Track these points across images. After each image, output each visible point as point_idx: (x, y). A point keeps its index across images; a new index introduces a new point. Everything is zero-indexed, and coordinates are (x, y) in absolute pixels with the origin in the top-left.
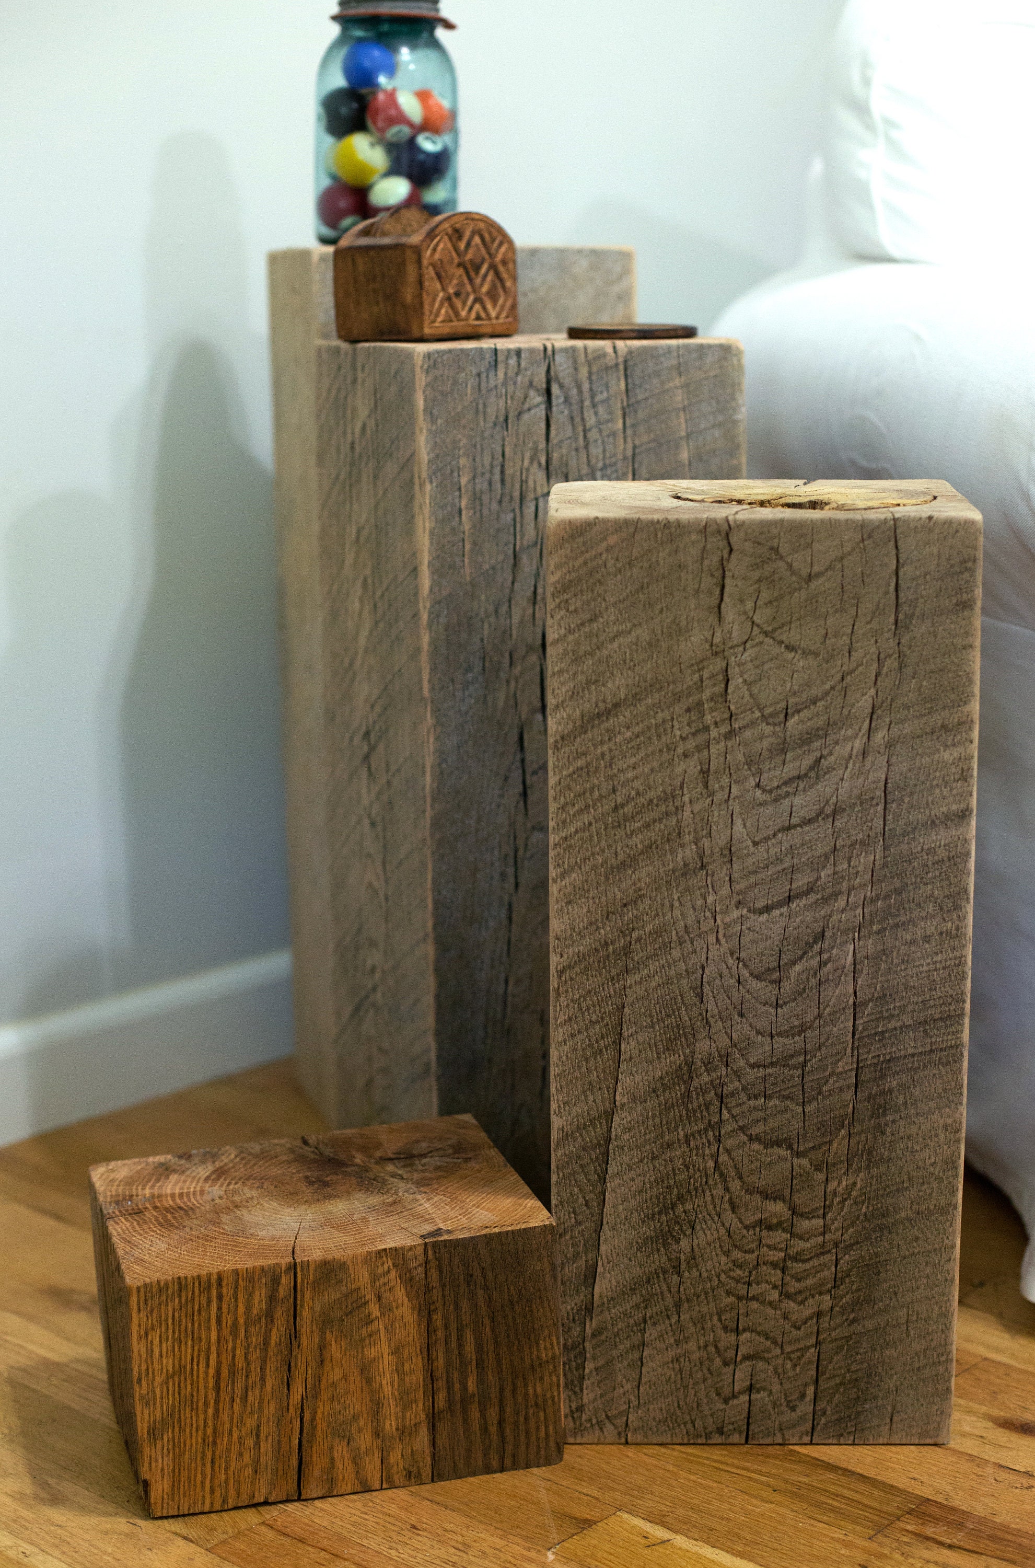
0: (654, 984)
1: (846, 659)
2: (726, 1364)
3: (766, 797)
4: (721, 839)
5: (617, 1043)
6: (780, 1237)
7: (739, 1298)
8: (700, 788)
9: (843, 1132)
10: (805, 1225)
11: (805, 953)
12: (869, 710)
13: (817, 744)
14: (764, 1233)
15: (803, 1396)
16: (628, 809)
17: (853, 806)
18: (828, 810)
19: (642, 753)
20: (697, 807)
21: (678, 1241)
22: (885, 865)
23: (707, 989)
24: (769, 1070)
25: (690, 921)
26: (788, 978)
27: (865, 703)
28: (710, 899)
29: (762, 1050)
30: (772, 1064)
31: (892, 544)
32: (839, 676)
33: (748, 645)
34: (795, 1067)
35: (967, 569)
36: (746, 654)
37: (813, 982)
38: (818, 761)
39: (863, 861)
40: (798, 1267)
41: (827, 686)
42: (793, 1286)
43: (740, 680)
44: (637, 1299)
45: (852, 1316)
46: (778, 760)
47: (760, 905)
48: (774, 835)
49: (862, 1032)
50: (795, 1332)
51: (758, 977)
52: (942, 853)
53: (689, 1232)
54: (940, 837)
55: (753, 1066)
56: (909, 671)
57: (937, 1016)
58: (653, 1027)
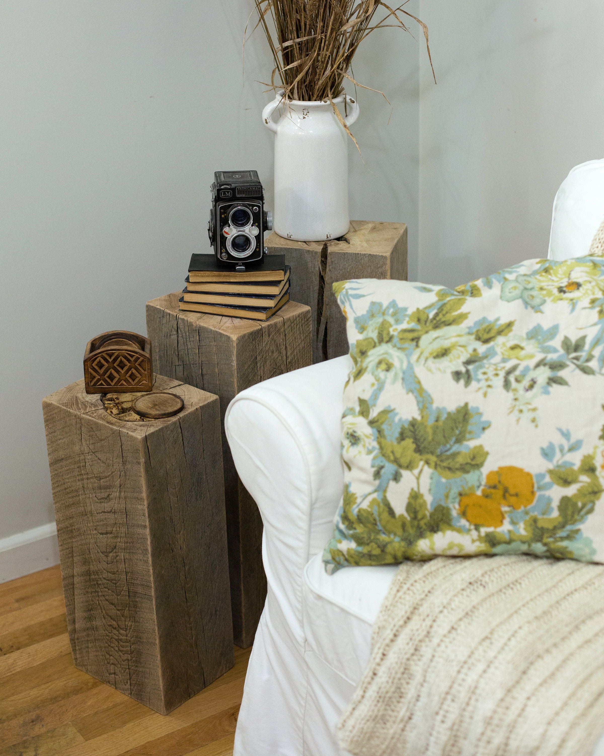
0: (79, 544)
1: (112, 468)
2: (108, 663)
3: (98, 501)
4: (89, 509)
5: (72, 557)
6: (115, 631)
7: (109, 646)
8: (83, 491)
9: (127, 608)
10: (122, 632)
11: (112, 551)
12: (119, 485)
13: (108, 490)
14: (112, 629)
15: (127, 683)
16: (68, 490)
17: (119, 512)
18: (113, 511)
19: (69, 476)
20: (83, 497)
21: (93, 621)
22: (128, 533)
23: (91, 551)
24: (108, 582)
25: (85, 529)
26: (109, 556)
27: (118, 483)
28: (89, 525)
29: (105, 575)
30: (108, 580)
31: (119, 437)
32: (111, 472)
33: (89, 454)
34: (114, 583)
35: (138, 452)
36: (89, 457)
37: (115, 560)
38: (109, 495)
39: (123, 530)
40: (122, 643)
41: (109, 474)
42: (121, 649)
43: (88, 464)
44: (85, 633)
45: (136, 665)
46: (100, 491)
47: (100, 532)
48: (101, 513)
49: (128, 581)
50: (123, 662)
51: (102, 553)
52: (141, 536)
53: (95, 620)
54: (140, 531)
55: (104, 578)
56: (127, 477)
57: (146, 585)
58: (80, 556)
